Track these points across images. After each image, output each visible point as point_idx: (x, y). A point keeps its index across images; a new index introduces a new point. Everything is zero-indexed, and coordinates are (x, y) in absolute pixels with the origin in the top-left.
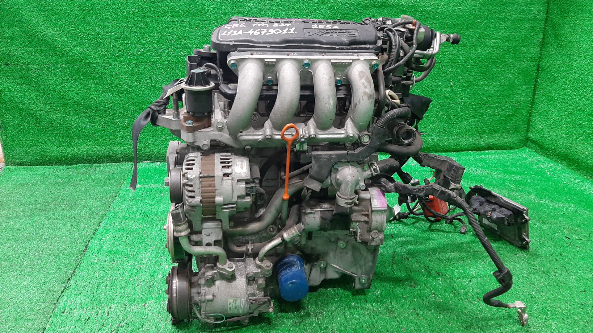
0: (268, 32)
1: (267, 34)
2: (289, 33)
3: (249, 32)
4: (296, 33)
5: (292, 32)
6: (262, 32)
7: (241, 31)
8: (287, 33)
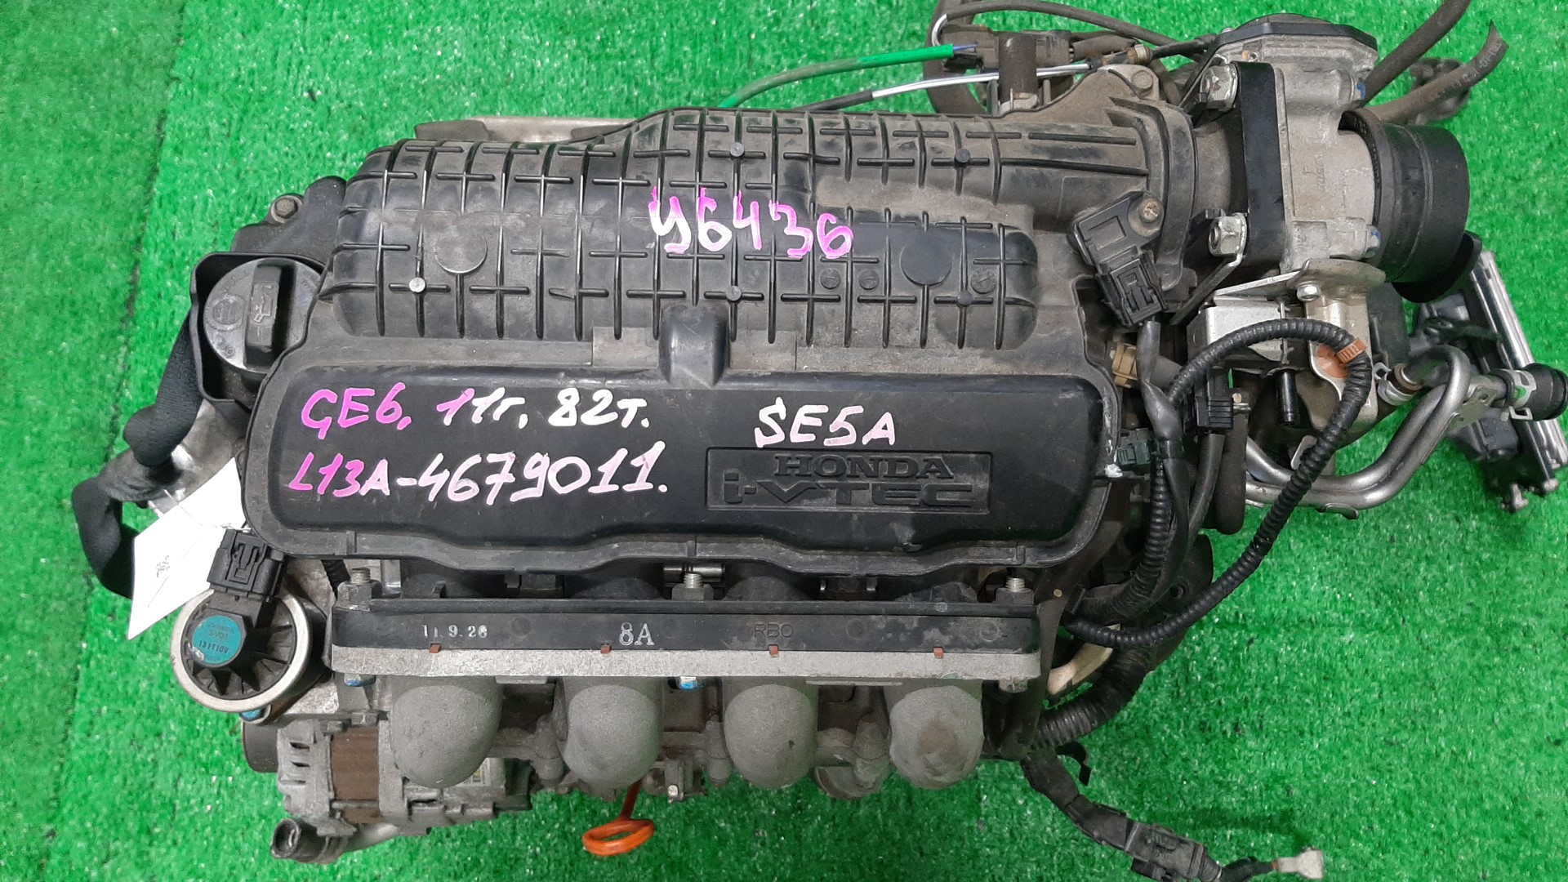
0: (522, 483)
1: (515, 497)
2: (628, 488)
3: (425, 480)
4: (663, 488)
5: (641, 484)
6: (489, 480)
7: (382, 468)
8: (615, 487)
